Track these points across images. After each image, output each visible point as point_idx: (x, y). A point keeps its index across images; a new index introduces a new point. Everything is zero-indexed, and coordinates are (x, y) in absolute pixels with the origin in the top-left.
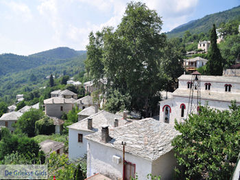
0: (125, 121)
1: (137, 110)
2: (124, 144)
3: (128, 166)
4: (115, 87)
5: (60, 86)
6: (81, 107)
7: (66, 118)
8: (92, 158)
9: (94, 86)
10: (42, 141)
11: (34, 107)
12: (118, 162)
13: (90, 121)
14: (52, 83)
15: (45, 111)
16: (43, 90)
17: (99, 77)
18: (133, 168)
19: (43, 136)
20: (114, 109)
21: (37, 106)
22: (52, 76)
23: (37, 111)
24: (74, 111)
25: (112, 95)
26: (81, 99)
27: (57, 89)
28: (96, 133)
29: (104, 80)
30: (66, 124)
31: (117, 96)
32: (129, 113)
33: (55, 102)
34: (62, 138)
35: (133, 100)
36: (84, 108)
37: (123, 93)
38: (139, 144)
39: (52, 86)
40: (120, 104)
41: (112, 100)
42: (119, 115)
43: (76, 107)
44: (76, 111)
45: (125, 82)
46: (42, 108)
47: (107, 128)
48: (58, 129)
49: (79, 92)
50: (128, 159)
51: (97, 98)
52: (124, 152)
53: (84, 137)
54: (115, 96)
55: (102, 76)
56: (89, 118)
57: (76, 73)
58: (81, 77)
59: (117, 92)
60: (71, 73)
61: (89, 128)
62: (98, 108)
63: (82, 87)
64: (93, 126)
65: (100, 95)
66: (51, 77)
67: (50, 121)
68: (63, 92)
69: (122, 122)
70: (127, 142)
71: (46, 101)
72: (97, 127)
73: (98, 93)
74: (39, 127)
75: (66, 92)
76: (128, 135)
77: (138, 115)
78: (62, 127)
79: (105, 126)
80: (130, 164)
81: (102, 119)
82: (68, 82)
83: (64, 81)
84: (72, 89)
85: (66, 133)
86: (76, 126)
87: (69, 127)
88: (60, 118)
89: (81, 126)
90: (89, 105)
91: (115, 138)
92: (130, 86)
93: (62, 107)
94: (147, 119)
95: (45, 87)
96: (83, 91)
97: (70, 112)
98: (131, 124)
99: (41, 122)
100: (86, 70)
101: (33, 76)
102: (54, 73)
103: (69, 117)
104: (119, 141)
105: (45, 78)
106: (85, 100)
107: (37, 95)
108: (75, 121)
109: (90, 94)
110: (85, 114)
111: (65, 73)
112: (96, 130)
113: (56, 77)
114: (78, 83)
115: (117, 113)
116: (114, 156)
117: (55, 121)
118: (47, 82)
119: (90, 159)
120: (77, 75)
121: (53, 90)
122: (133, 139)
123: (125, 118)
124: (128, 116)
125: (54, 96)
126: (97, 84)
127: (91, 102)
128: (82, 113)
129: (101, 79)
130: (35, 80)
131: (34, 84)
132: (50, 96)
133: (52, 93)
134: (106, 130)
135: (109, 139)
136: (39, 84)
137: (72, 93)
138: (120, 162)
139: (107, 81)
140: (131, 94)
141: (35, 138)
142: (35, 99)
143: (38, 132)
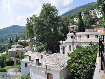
0: (46, 56)
1: (50, 50)
2: (46, 66)
3: (49, 75)
4: (40, 41)
5: (15, 43)
6: (25, 52)
7: (19, 57)
8: (33, 74)
9: (30, 41)
10: (8, 69)
11: (3, 53)
12: (44, 74)
13: (30, 57)
14: (11, 42)
15: (9, 55)
16: (7, 45)
17: (32, 37)
18: (51, 76)
19: (9, 67)
20: (40, 51)
21: (5, 53)
22: (11, 38)
23: (5, 55)
24: (22, 53)
25: (39, 45)
26: (25, 48)
27: (13, 45)
28: (34, 62)
29: (35, 38)
30: (19, 60)
31: (41, 45)
32: (47, 52)
33: (13, 50)
34: (18, 66)
35: (48, 46)
36: (26, 52)
37: (44, 43)
38: (53, 65)
40: (42, 48)
41: (39, 47)
42: (43, 53)
43: (23, 52)
44: (23, 54)
45: (44, 39)
46: (7, 54)
48: (15, 63)
49: (24, 45)
50: (49, 72)
51: (32, 47)
52: (47, 69)
53: (28, 65)
54: (40, 45)
56: (29, 56)
57: (22, 36)
58: (24, 38)
59: (41, 43)
60: (20, 36)
61: (30, 60)
62: (33, 51)
63: (25, 42)
64: (32, 59)
65: (34, 45)
66: (11, 39)
67: (11, 59)
68: (16, 46)
69: (44, 56)
70: (48, 65)
71: (9, 50)
73: (33, 44)
74: (6, 62)
75: (18, 45)
76: (48, 61)
77: (51, 52)
78: (17, 61)
79: (37, 58)
80: (50, 74)
81: (35, 56)
82: (19, 41)
83: (17, 41)
84: (21, 43)
85: (20, 64)
86: (24, 60)
87: (21, 61)
88: (16, 57)
89: (26, 60)
90: (29, 50)
91: (42, 63)
92: (47, 40)
93: (16, 53)
94: (55, 53)
95: (8, 44)
96: (26, 44)
97: (20, 54)
98: (48, 56)
99: (7, 60)
100: (26, 35)
101: (2, 39)
102: (11, 37)
103: (20, 56)
104: (44, 65)
105: (7, 40)
106: (27, 48)
107: (4, 48)
108: (23, 58)
109: (29, 45)
110: (28, 54)
111: (17, 37)
112: (33, 61)
113: (13, 39)
114: (23, 41)
115: (42, 52)
116: (43, 72)
117: (14, 59)
118: (9, 41)
120: (22, 37)
121: (12, 45)
122: (50, 63)
123: (45, 54)
125: (12, 47)
126: (32, 40)
127: (30, 48)
128: (26, 54)
129: (33, 38)
130: (2, 41)
131: (2, 43)
132: (10, 48)
133: (12, 46)
134: (38, 60)
135: (39, 64)
136: (5, 43)
137: (21, 46)
138: (45, 74)
139: (36, 39)
140: (47, 43)
141: (5, 68)
142: (3, 50)
143: (6, 65)
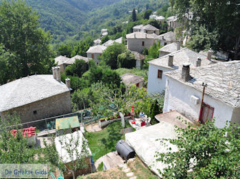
0: (209, 62)
1: (224, 51)
2: (205, 86)
3: (206, 109)
4: (201, 23)
5: (142, 21)
6: (162, 43)
7: (147, 53)
8: (170, 95)
9: (178, 21)
10: (123, 73)
11: (117, 41)
12: (196, 103)
13: (171, 57)
14: (134, 18)
15: (127, 46)
16: (125, 25)
17: (184, 12)
18: (211, 111)
19: (124, 69)
21: (119, 41)
22: (134, 10)
23: (120, 46)
24: (155, 46)
25: (197, 32)
26: (163, 35)
27: (139, 24)
28: (177, 71)
29: (190, 15)
30: (146, 59)
31: (203, 33)
32: (215, 54)
33: (137, 37)
34: (143, 72)
35: (221, 40)
36: (165, 44)
37: (210, 30)
38: (221, 87)
39: (134, 21)
40: (205, 42)
41: (196, 37)
42: (203, 55)
43: (157, 43)
44: (158, 47)
46: (125, 42)
47: (188, 66)
48: (138, 64)
49: (162, 28)
50: (207, 101)
51: (180, 34)
52: (204, 94)
53: (164, 73)
54: (200, 34)
55: (188, 10)
56: (170, 54)
57: (160, 7)
58: (164, 11)
59: (203, 29)
60: (154, 7)
61: (169, 65)
62: (180, 45)
63: (165, 22)
64: (174, 63)
65: (184, 31)
66: (134, 12)
67: (131, 56)
68: (145, 28)
69: (206, 63)
70: (208, 84)
71: (128, 36)
72: (177, 65)
73: (182, 29)
74: (121, 60)
75: (148, 27)
76: (210, 77)
77: (225, 57)
78: (142, 62)
79: (186, 64)
80: (209, 107)
81: (184, 57)
82: (151, 17)
83: (147, 16)
84: (155, 24)
85: (147, 68)
86: (156, 62)
87: (149, 62)
88: (141, 53)
89: (162, 62)
90: (172, 42)
91: (195, 77)
92: (220, 23)
93: (143, 42)
94: (235, 61)
95: (127, 22)
96: (166, 26)
97: (151, 47)
98: (215, 65)
99: (123, 55)
100: (170, 4)
101: (116, 10)
102: (136, 7)
103: (150, 53)
104: (199, 82)
105: (128, 13)
106: (167, 36)
107: (119, 29)
108: (156, 56)
109: (173, 30)
110: (167, 51)
111: (147, 7)
112: (177, 68)
113: (139, 12)
114: (160, 18)
115: (201, 52)
116: (193, 96)
117: (136, 55)
118: (130, 16)
119: (168, 95)
120: (161, 9)
121: (135, 25)
122: (215, 82)
123: (209, 58)
124: (214, 57)
125: (136, 30)
126: (181, 19)
127: (174, 38)
128: (163, 49)
129: (186, 14)
130: (118, 15)
131: (117, 18)
132: (132, 31)
133: (135, 27)
134: (187, 68)
135: (189, 78)
136: (122, 19)
137: (155, 29)
138: (198, 103)
139: (192, 16)
140: (220, 32)
141: (117, 71)
142: (118, 33)
143: (120, 65)
